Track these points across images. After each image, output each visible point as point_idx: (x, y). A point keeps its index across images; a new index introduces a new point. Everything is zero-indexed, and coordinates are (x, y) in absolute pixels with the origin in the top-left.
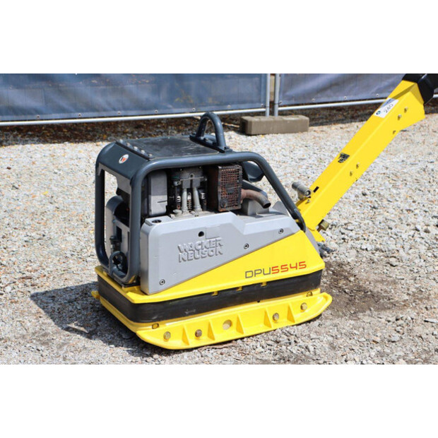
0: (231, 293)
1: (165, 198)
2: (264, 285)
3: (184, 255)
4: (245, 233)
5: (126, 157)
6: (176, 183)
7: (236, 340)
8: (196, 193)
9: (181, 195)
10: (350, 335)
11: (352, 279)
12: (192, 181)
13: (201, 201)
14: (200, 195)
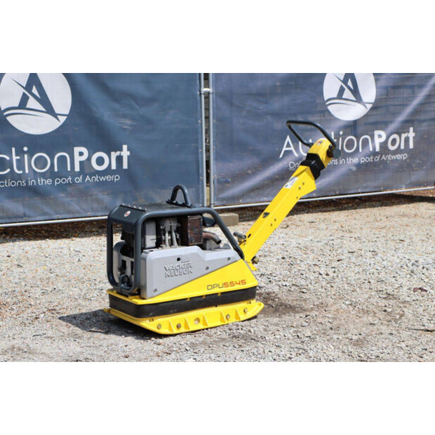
0: (198, 299)
1: (155, 237)
2: (219, 295)
3: (168, 273)
4: (206, 260)
5: (129, 212)
6: (161, 227)
7: (203, 330)
8: (174, 234)
9: (164, 235)
10: (277, 325)
11: (277, 300)
12: (171, 226)
13: (177, 240)
14: (176, 236)
